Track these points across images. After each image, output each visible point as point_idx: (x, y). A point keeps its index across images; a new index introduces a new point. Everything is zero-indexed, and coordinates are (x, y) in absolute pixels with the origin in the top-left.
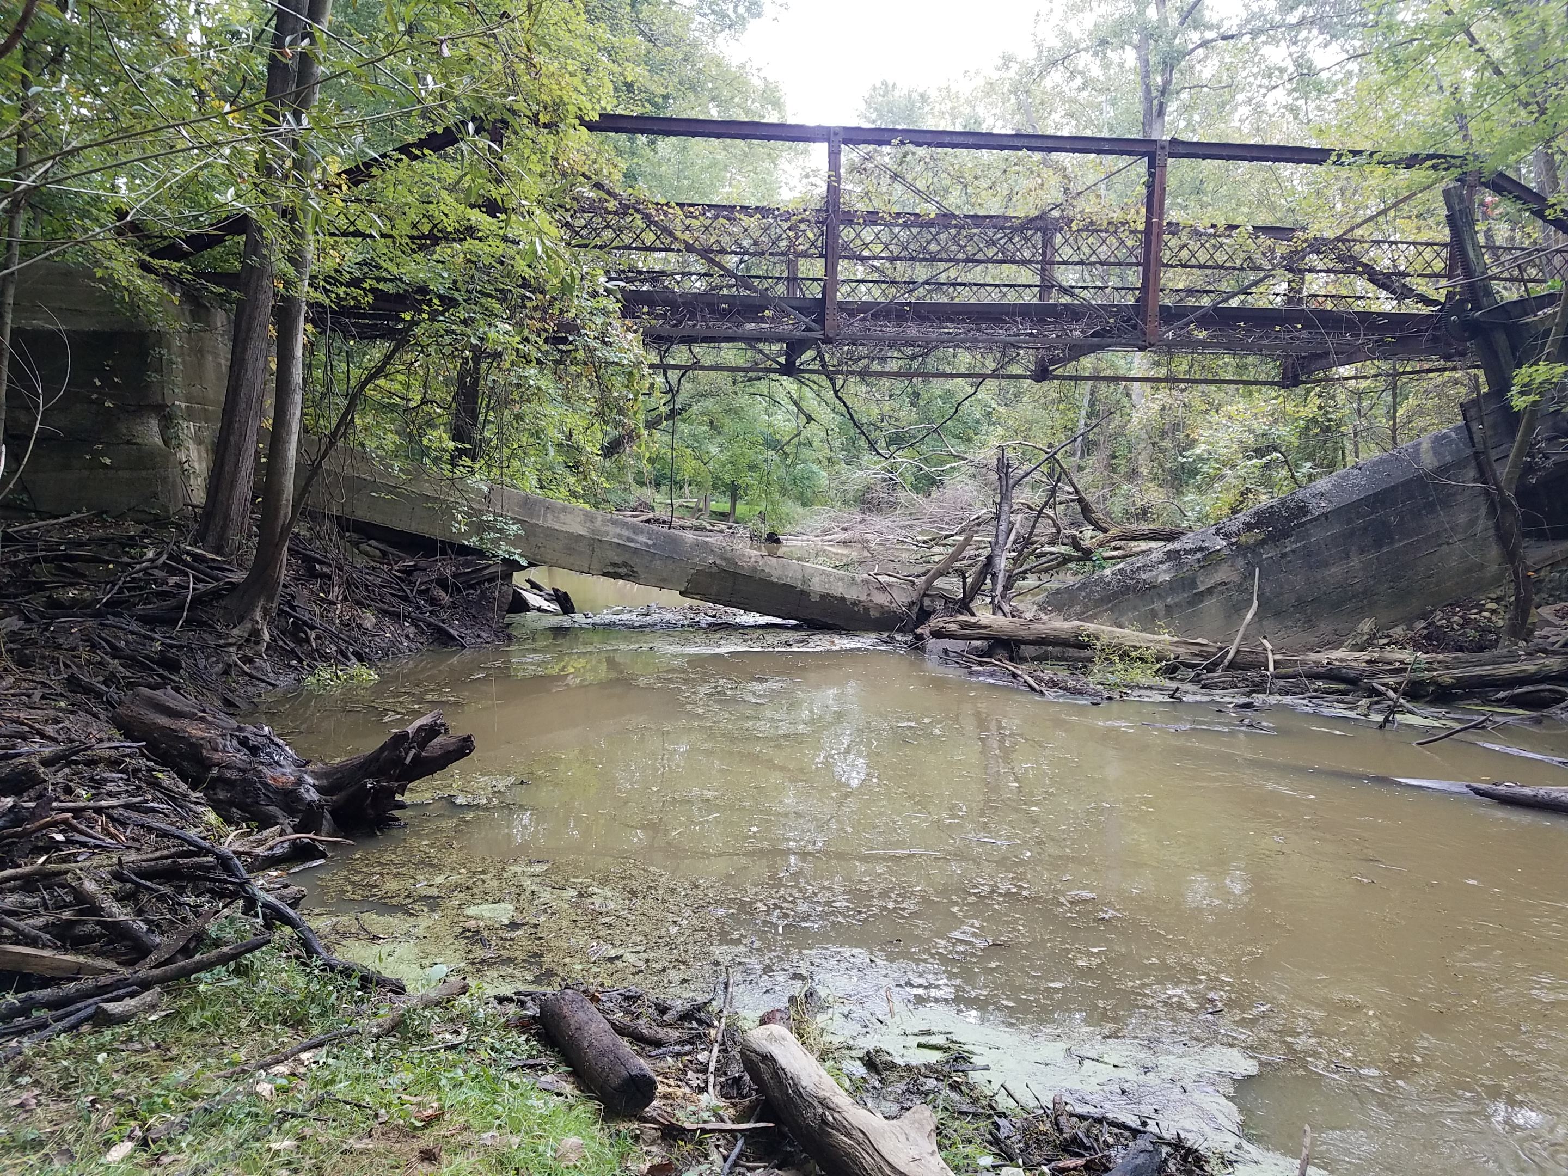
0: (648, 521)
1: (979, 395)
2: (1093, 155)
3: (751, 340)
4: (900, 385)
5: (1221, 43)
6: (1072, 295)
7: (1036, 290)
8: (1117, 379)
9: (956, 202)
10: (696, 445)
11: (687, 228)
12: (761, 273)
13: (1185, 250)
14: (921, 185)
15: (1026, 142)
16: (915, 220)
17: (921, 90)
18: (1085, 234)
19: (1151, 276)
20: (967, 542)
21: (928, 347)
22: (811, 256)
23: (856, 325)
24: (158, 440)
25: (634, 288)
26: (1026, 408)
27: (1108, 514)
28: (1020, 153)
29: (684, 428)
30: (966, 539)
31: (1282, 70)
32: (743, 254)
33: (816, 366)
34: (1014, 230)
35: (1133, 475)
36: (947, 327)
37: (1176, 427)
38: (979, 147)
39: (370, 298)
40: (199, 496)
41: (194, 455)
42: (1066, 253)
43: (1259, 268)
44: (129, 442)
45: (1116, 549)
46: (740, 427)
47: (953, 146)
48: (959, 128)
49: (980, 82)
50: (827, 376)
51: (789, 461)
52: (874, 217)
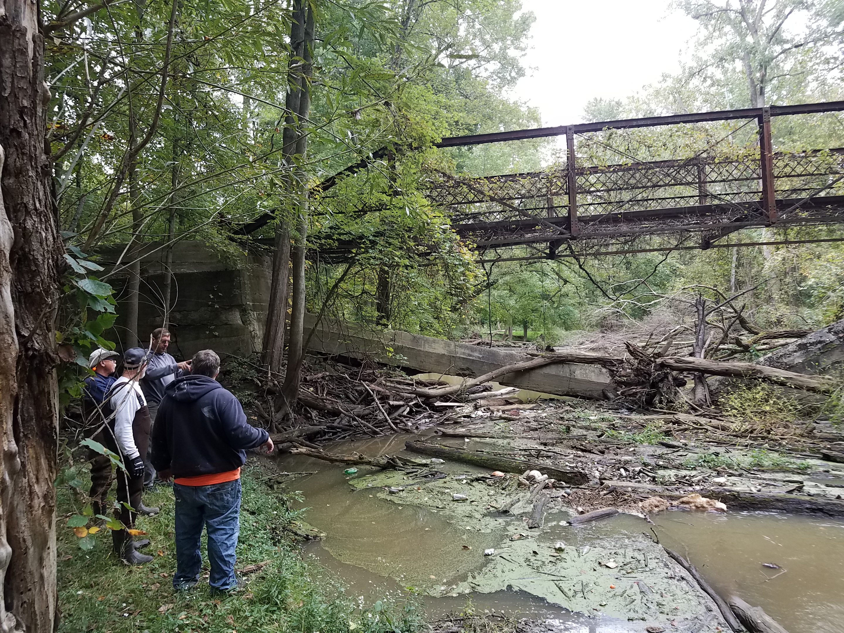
0: (479, 344)
1: (668, 261)
2: (723, 121)
3: (529, 243)
4: (618, 259)
5: (794, 49)
6: (720, 199)
7: (698, 198)
8: (753, 244)
9: (643, 155)
10: (502, 301)
11: (491, 189)
12: (532, 207)
13: (788, 167)
14: (622, 149)
15: (682, 119)
16: (620, 168)
17: (616, 100)
18: (723, 165)
19: (768, 184)
20: (669, 345)
21: (634, 236)
22: (561, 195)
23: (590, 228)
24: (240, 322)
25: (464, 223)
26: (697, 265)
27: (756, 323)
28: (679, 125)
29: (495, 293)
30: (668, 343)
31: (836, 59)
32: (522, 198)
33: (568, 252)
34: (680, 167)
35: (769, 299)
36: (645, 224)
37: (794, 269)
38: (653, 125)
39: (336, 244)
40: (259, 347)
41: (256, 327)
42: (714, 176)
43: (837, 173)
44: (226, 324)
45: (764, 344)
46: (526, 290)
47: (639, 126)
48: (640, 117)
49: (651, 91)
50: (575, 258)
51: (555, 305)
52: (596, 170)
